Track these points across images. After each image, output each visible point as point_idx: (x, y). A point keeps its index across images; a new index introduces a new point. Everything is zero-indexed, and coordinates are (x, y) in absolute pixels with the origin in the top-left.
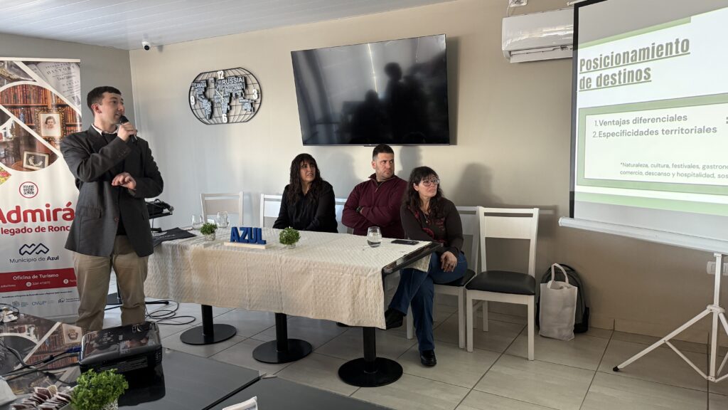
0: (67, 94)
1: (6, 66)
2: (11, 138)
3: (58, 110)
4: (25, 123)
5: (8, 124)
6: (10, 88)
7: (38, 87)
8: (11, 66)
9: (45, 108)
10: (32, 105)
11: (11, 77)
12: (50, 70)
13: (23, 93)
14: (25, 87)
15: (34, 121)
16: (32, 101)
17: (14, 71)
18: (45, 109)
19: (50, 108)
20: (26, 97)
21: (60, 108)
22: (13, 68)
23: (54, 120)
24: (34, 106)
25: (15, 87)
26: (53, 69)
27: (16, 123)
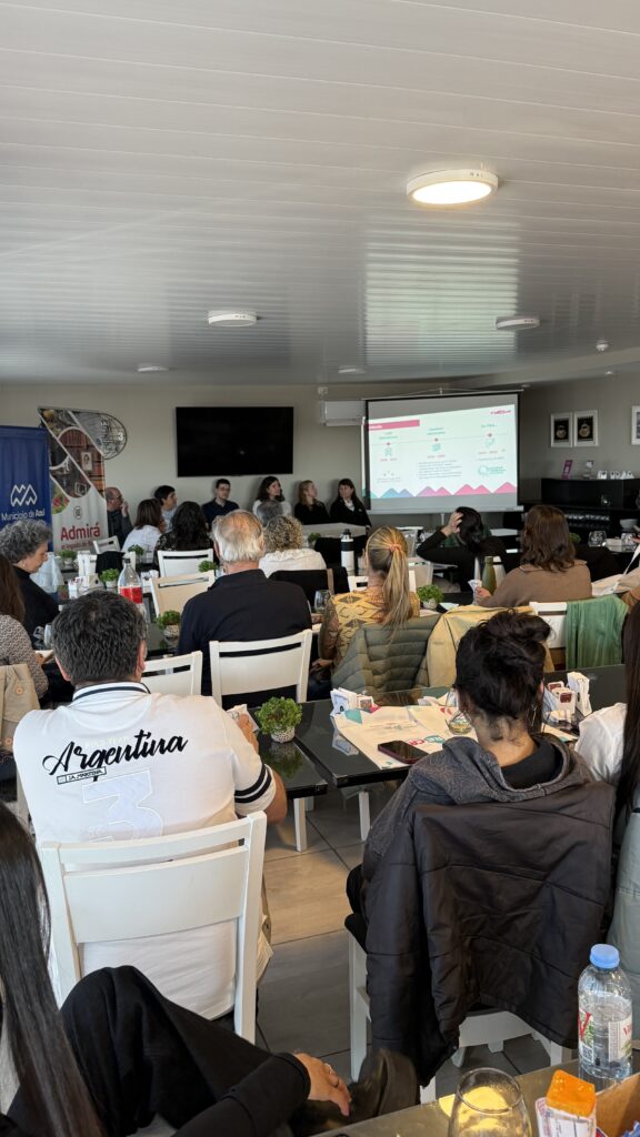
2: (68, 472)
5: (66, 461)
22: (67, 416)
23: (88, 458)
25: (69, 432)
27: (70, 461)
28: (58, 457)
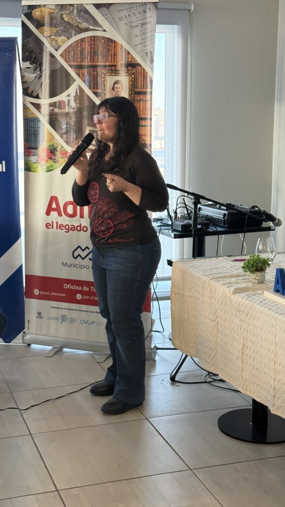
0: (139, 48)
1: (75, 11)
2: (74, 109)
3: (128, 71)
4: (90, 88)
5: (72, 90)
6: (77, 42)
7: (108, 38)
8: (81, 11)
9: (113, 68)
10: (99, 64)
11: (79, 26)
12: (123, 14)
13: (91, 48)
14: (93, 38)
15: (99, 86)
16: (100, 59)
17: (83, 18)
18: (113, 70)
19: (119, 68)
20: (94, 54)
21: (130, 68)
22: (82, 13)
23: (122, 85)
24: (101, 66)
25: (82, 40)
26: (126, 13)
27: (80, 88)
28: (59, 82)
